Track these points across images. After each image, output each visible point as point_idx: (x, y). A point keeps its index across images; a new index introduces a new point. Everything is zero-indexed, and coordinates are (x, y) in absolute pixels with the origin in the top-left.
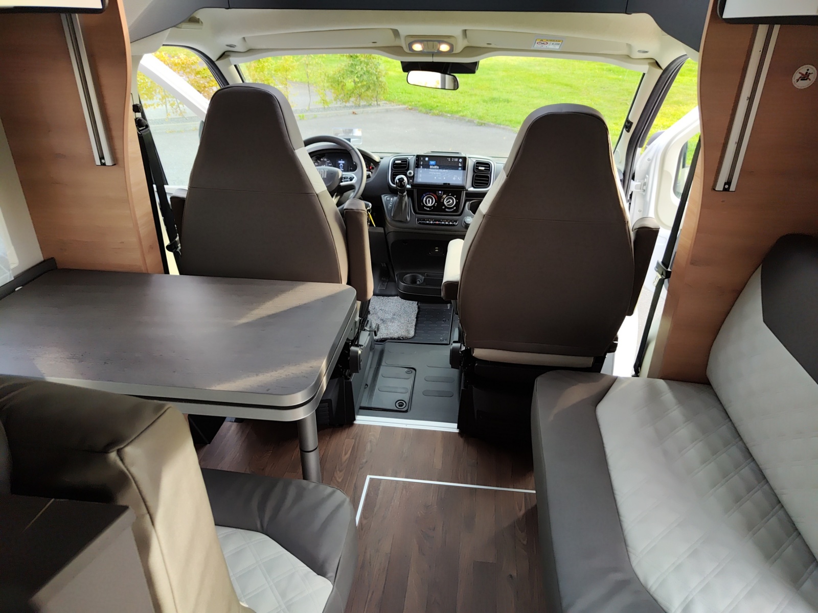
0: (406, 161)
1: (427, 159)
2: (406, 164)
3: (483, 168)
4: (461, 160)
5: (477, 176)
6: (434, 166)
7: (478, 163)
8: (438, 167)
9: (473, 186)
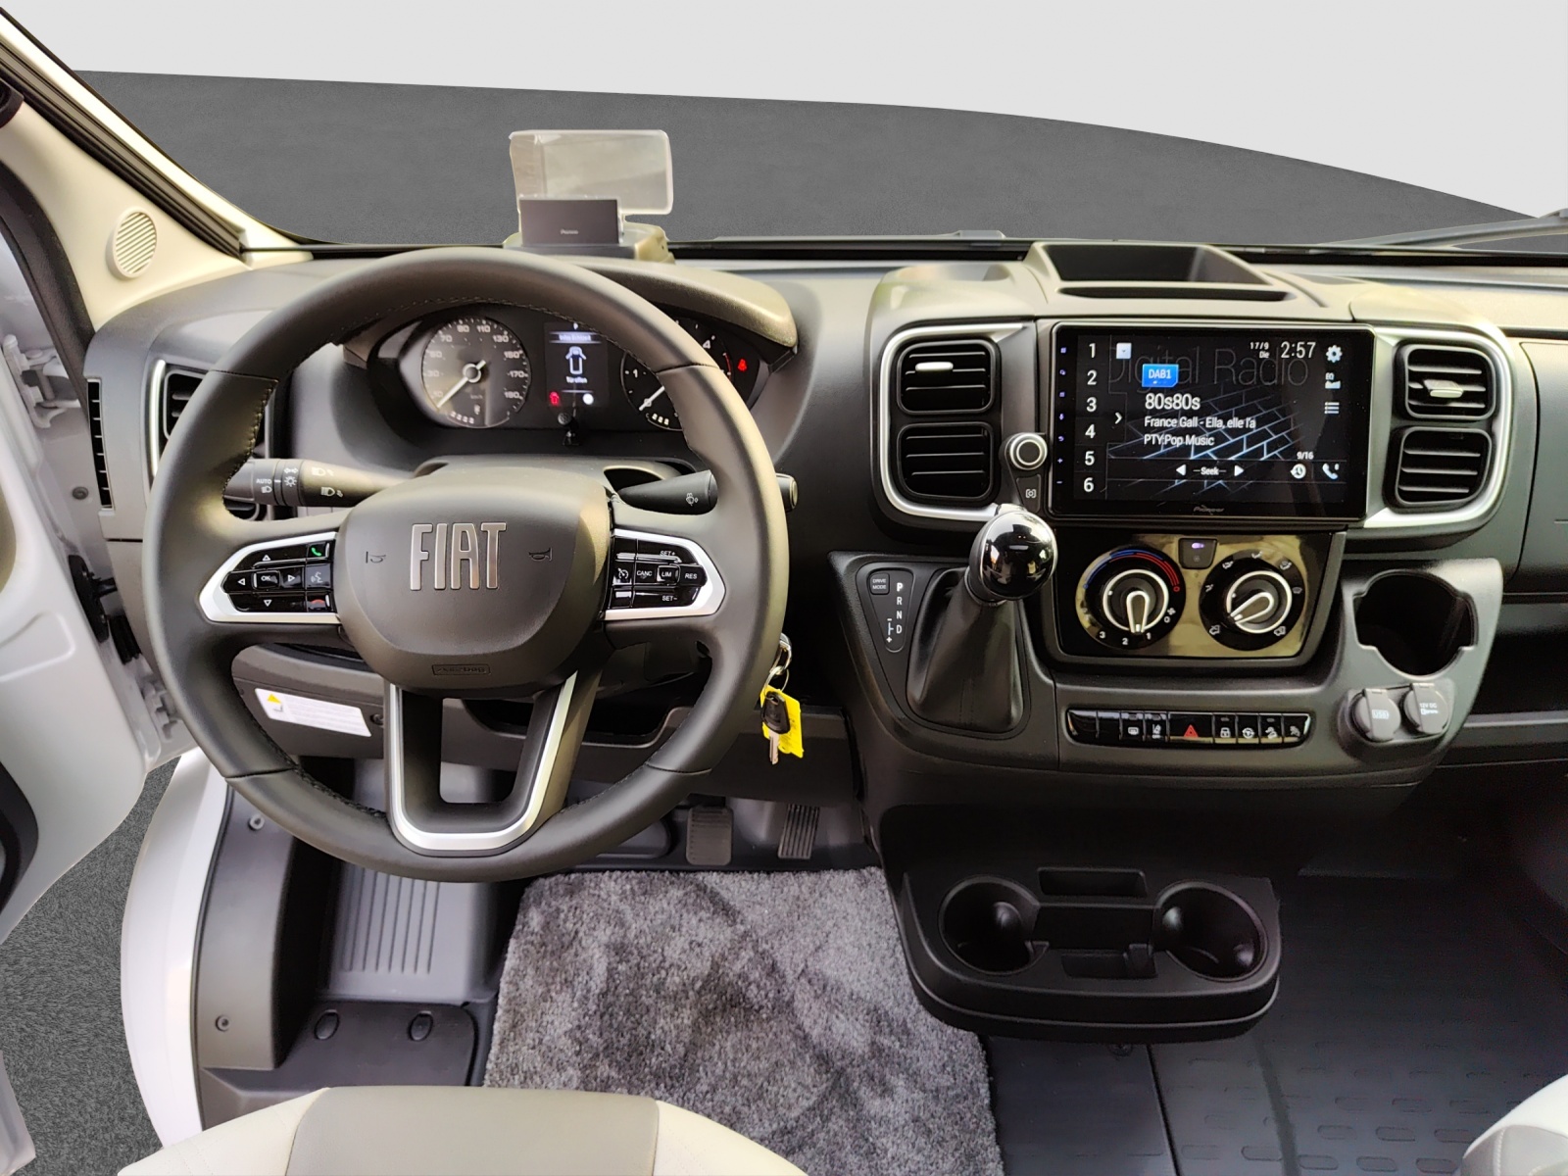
0: (985, 361)
1: (1123, 351)
2: (984, 378)
3: (1454, 390)
4: (1334, 353)
5: (1417, 440)
6: (1169, 392)
7: (1417, 357)
8: (1195, 403)
9: (1390, 501)
